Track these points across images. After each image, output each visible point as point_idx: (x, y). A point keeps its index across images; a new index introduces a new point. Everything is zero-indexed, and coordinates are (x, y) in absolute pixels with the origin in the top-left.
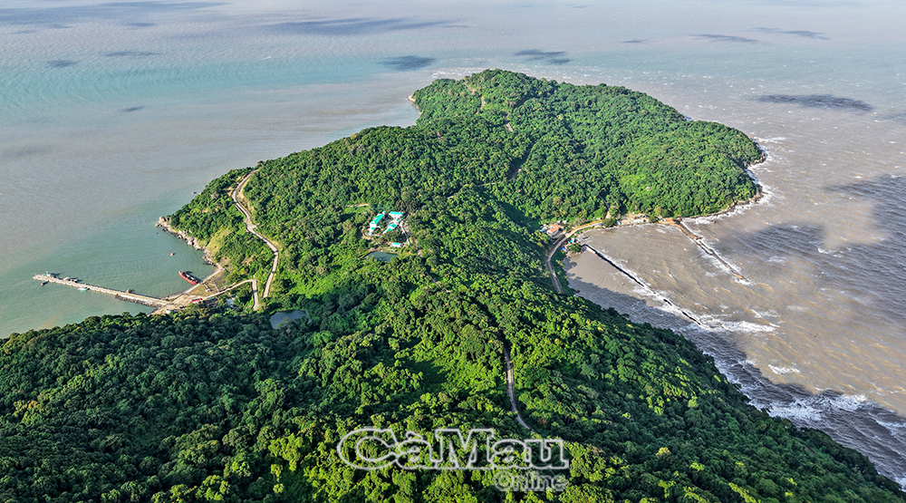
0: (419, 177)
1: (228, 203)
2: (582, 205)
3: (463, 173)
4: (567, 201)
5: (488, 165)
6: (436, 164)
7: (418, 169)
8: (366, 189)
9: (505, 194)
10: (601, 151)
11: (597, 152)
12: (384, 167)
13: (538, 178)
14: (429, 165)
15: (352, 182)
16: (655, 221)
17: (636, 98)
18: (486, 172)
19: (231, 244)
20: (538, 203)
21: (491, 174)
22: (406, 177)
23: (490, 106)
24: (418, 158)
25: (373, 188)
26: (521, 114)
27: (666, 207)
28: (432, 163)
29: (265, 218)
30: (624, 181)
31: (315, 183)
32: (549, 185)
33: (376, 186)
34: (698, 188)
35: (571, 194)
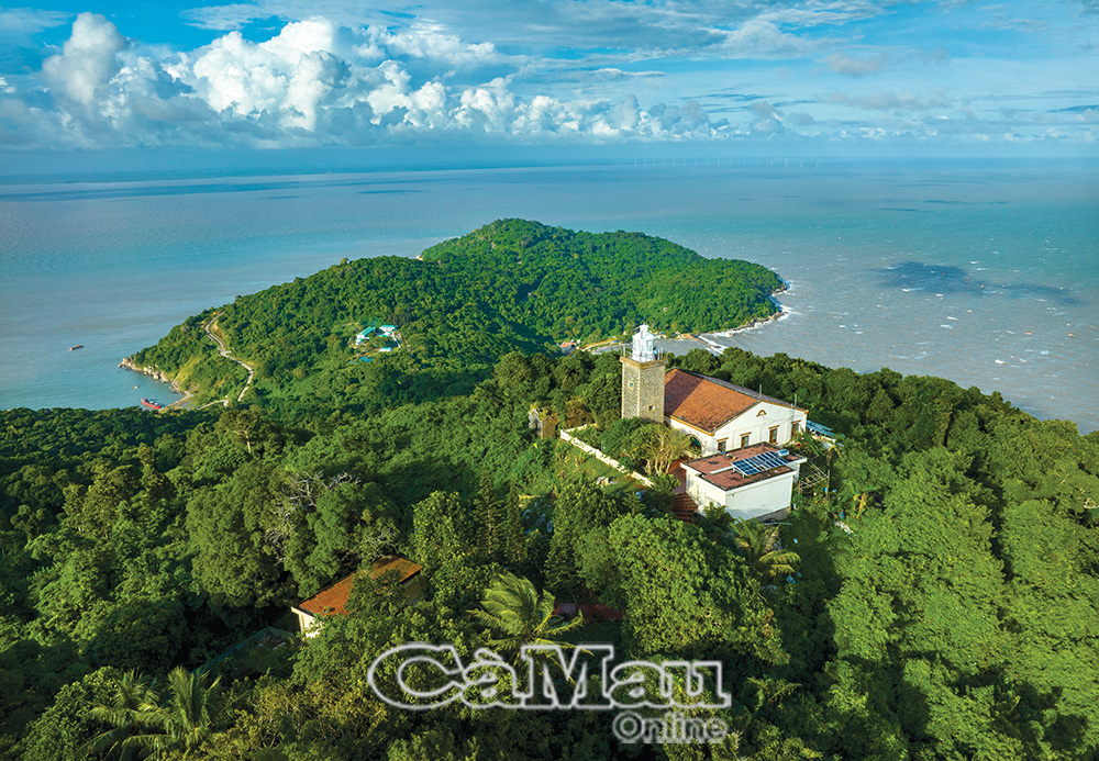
0: (416, 296)
1: (200, 334)
2: (597, 324)
3: (466, 295)
4: (580, 320)
5: (495, 288)
6: (434, 284)
7: (415, 289)
8: (355, 307)
9: (513, 315)
10: (618, 282)
11: (614, 283)
12: (376, 288)
13: (551, 301)
14: (427, 285)
15: (340, 302)
16: (673, 336)
17: (656, 243)
18: (491, 295)
19: (201, 369)
20: (549, 324)
21: (497, 296)
22: (401, 295)
23: (502, 248)
24: (414, 278)
25: (362, 307)
26: (534, 252)
27: (683, 323)
28: (430, 282)
29: (240, 343)
30: (640, 306)
31: (297, 306)
32: (561, 307)
33: (366, 305)
34: (716, 305)
35: (584, 315)
